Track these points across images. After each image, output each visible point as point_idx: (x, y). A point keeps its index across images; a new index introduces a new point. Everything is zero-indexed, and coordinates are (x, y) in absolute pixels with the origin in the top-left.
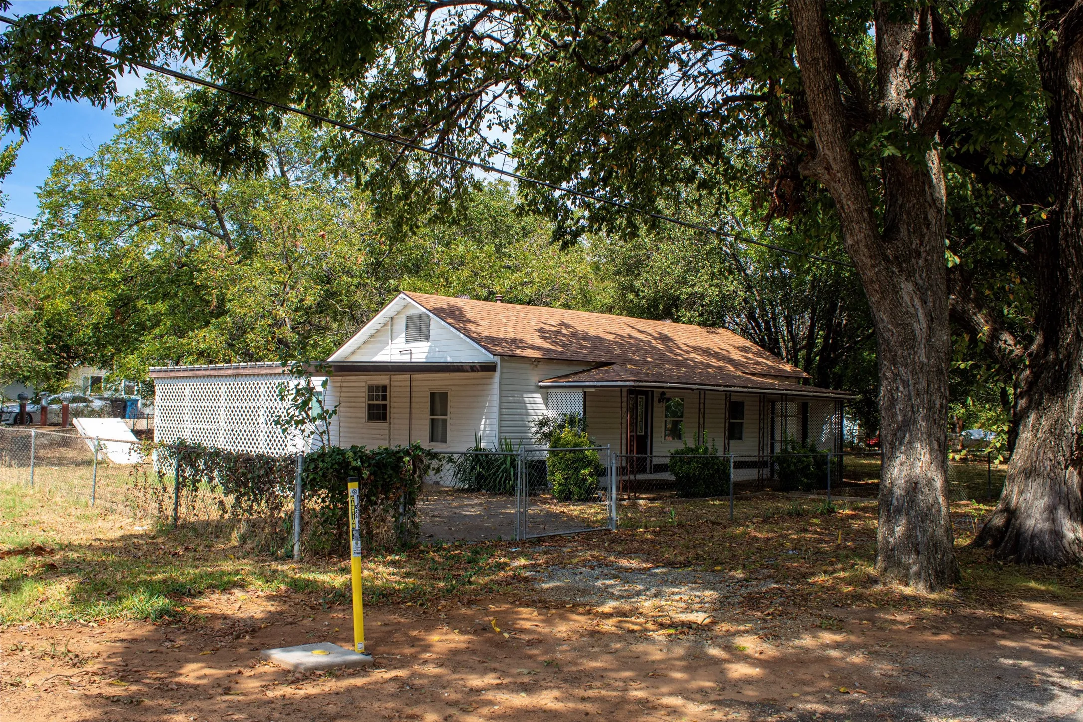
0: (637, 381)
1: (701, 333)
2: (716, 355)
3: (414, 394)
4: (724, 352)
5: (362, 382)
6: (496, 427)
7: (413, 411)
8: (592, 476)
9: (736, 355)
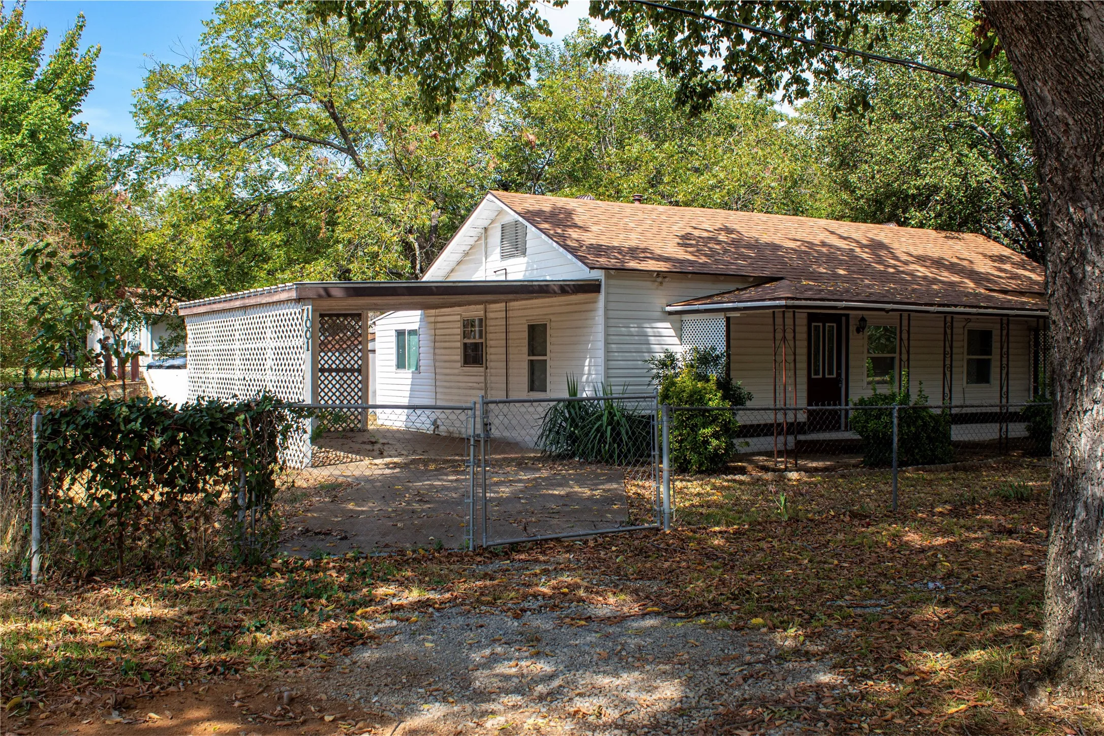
0: (792, 299)
1: (936, 239)
2: (953, 268)
3: (511, 328)
4: (965, 263)
5: (454, 316)
6: (601, 369)
7: (511, 350)
8: (717, 438)
9: (984, 267)
